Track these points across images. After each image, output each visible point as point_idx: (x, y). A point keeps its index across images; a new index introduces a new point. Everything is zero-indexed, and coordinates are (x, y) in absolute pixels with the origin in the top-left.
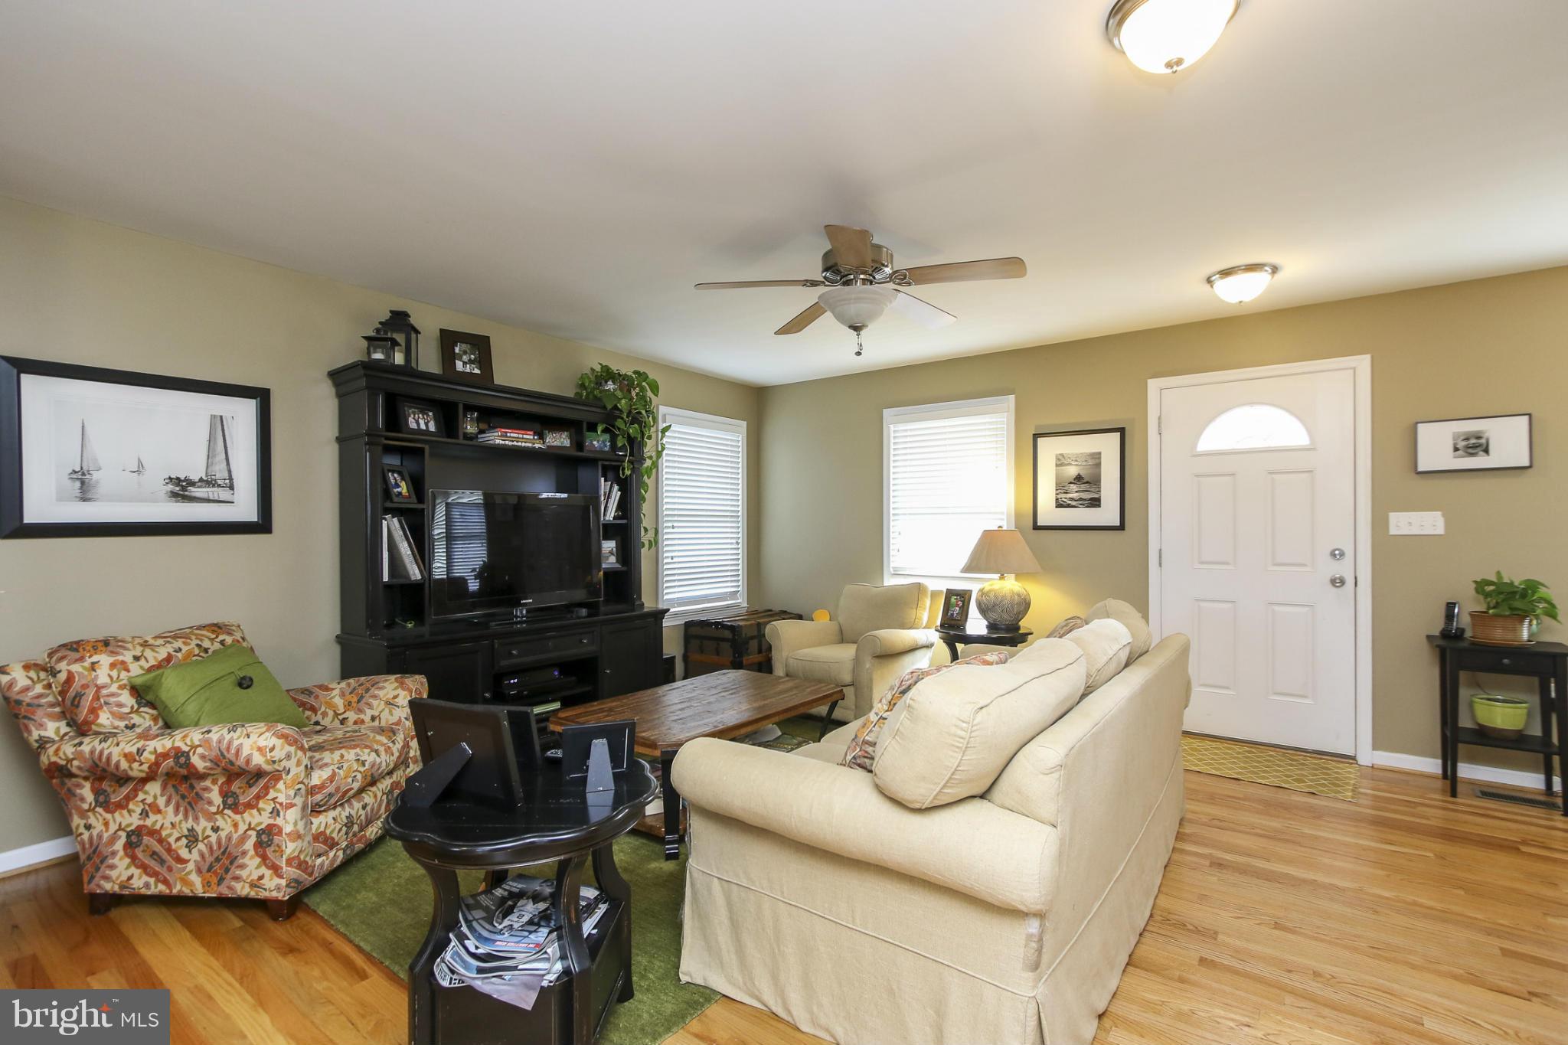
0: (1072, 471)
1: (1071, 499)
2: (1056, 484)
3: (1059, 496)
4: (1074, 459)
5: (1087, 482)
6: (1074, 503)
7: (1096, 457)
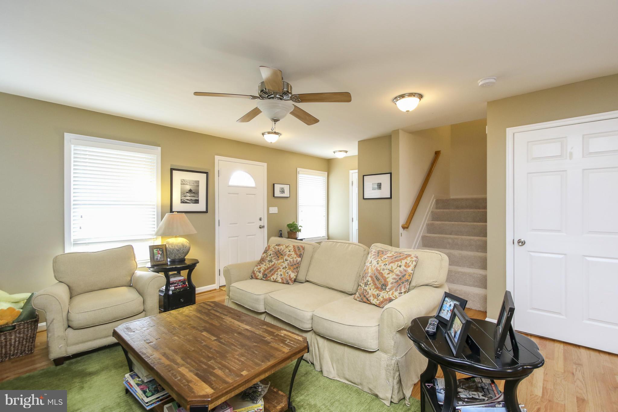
0: (188, 187)
1: (187, 200)
2: (181, 192)
3: (182, 198)
4: (189, 182)
5: (194, 193)
6: (188, 201)
7: (198, 182)
